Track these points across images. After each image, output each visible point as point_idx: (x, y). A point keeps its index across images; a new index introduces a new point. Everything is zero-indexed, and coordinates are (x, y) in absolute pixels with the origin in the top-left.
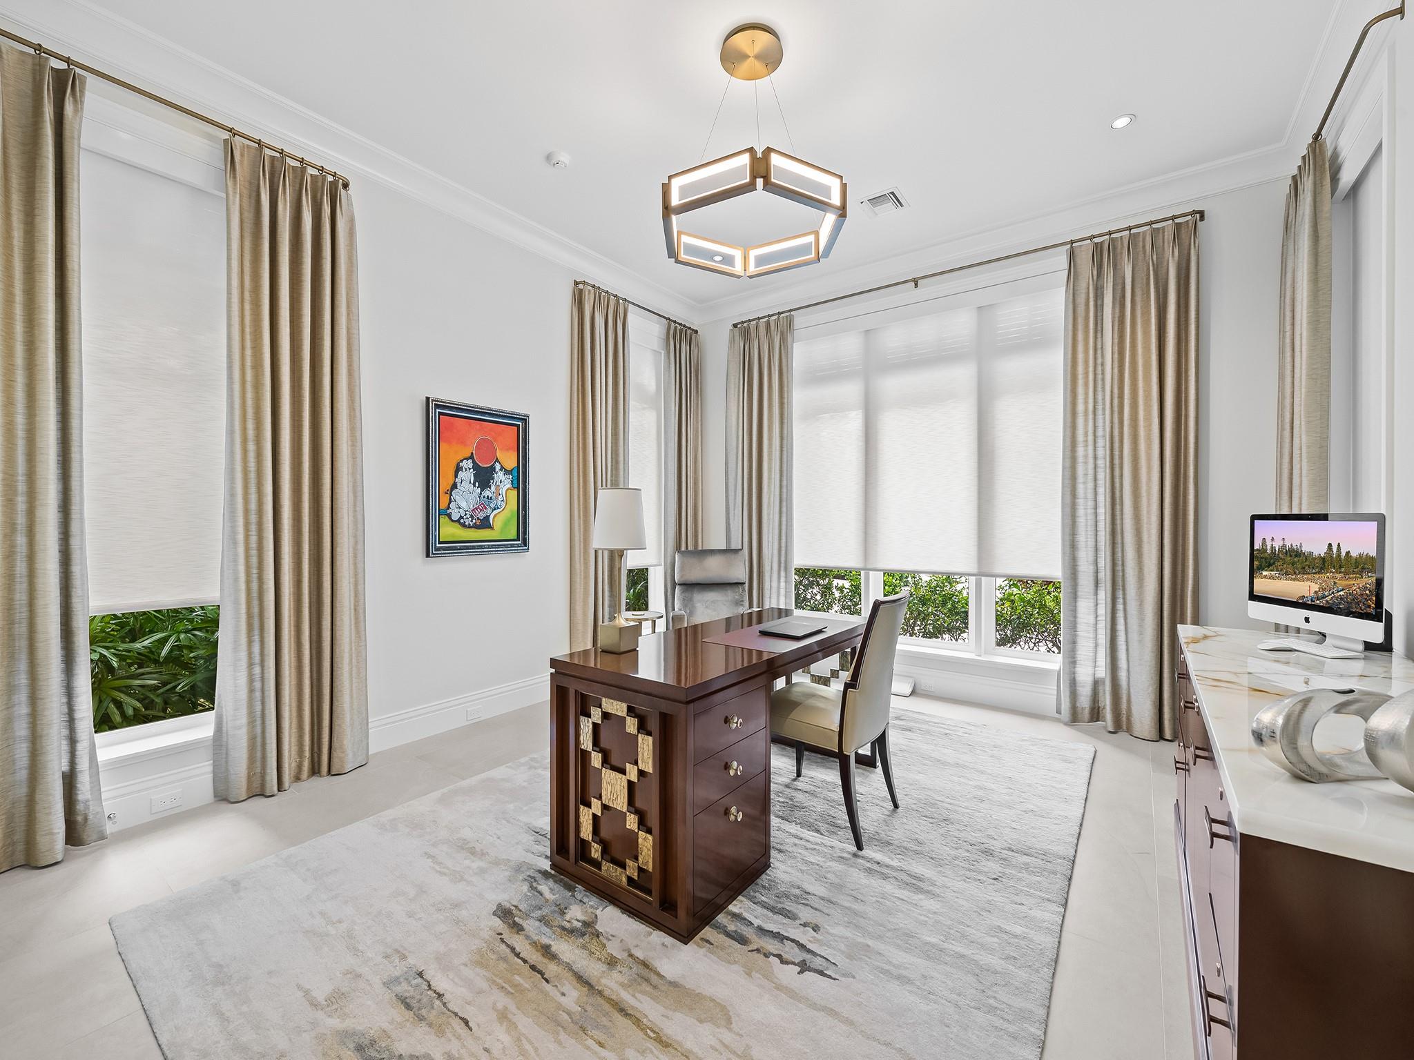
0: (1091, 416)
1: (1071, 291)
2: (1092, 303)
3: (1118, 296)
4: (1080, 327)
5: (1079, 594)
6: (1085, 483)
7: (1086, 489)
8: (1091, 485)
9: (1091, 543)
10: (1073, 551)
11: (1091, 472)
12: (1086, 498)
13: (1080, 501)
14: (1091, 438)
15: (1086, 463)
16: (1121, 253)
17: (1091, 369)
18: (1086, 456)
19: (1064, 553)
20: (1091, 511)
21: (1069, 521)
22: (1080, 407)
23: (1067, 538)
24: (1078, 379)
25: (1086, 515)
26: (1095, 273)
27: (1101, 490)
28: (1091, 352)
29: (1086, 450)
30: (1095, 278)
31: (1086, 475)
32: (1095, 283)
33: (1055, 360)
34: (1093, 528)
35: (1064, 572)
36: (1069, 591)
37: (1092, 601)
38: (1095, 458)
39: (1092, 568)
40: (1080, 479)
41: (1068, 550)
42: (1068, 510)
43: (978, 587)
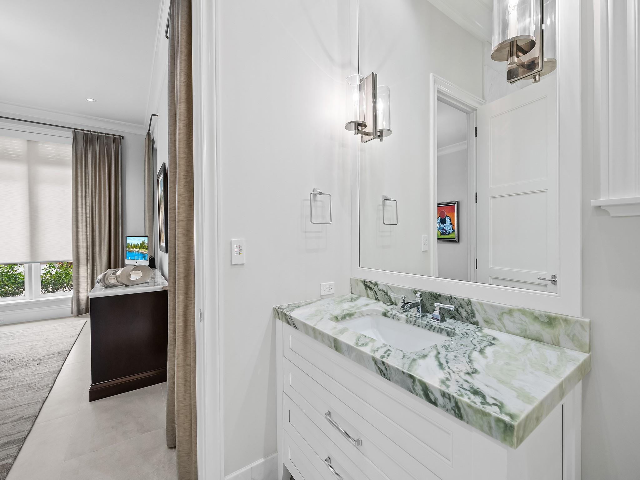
0: (84, 198)
1: (75, 148)
2: (83, 155)
3: (94, 156)
4: (79, 163)
5: (80, 265)
6: (82, 223)
7: (82, 225)
8: (84, 224)
9: (85, 246)
10: (77, 249)
11: (84, 219)
12: (82, 229)
13: (80, 230)
14: (84, 206)
15: (82, 215)
16: (95, 140)
17: (84, 180)
18: (82, 213)
19: (73, 250)
20: (84, 234)
21: (75, 238)
22: (80, 194)
23: (75, 244)
24: (78, 183)
25: (83, 235)
26: (85, 144)
27: (88, 226)
28: (84, 174)
29: (82, 211)
30: (85, 146)
31: (82, 220)
32: (85, 148)
33: (68, 173)
34: (86, 240)
35: (73, 258)
36: (76, 265)
37: (86, 268)
38: (86, 214)
39: (85, 255)
40: (80, 222)
41: (75, 249)
42: (75, 233)
43: (30, 269)
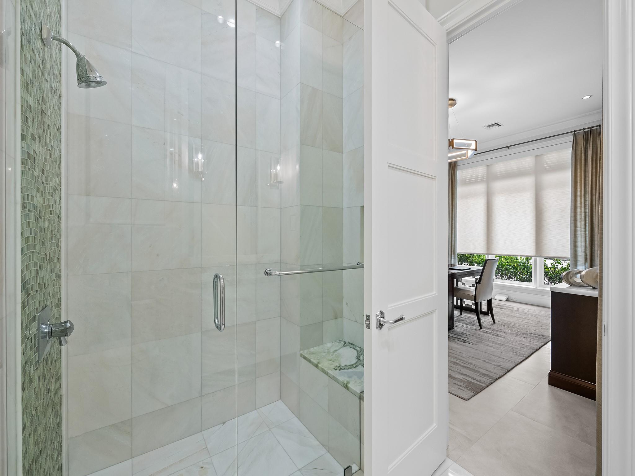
0: (583, 197)
1: (574, 150)
2: (583, 155)
3: (595, 151)
4: (578, 163)
5: (578, 264)
6: (580, 222)
7: (581, 224)
8: (583, 223)
9: (583, 244)
10: (575, 248)
11: (583, 218)
12: (581, 228)
13: (579, 229)
14: (583, 205)
15: (581, 214)
16: (596, 135)
17: (583, 179)
18: (581, 212)
19: (571, 248)
20: (583, 233)
21: (573, 236)
22: (579, 193)
23: (572, 243)
24: (578, 183)
25: (581, 234)
26: (585, 143)
27: (587, 224)
28: (583, 173)
29: (581, 210)
30: (585, 144)
31: (581, 219)
32: (585, 147)
33: (568, 175)
34: (584, 239)
35: (571, 256)
36: (573, 262)
37: (584, 266)
38: (585, 212)
39: (583, 254)
40: (578, 220)
41: (573, 247)
42: (573, 232)
43: (536, 261)
